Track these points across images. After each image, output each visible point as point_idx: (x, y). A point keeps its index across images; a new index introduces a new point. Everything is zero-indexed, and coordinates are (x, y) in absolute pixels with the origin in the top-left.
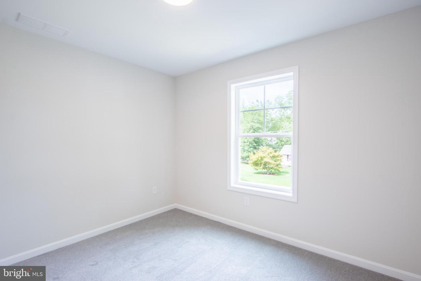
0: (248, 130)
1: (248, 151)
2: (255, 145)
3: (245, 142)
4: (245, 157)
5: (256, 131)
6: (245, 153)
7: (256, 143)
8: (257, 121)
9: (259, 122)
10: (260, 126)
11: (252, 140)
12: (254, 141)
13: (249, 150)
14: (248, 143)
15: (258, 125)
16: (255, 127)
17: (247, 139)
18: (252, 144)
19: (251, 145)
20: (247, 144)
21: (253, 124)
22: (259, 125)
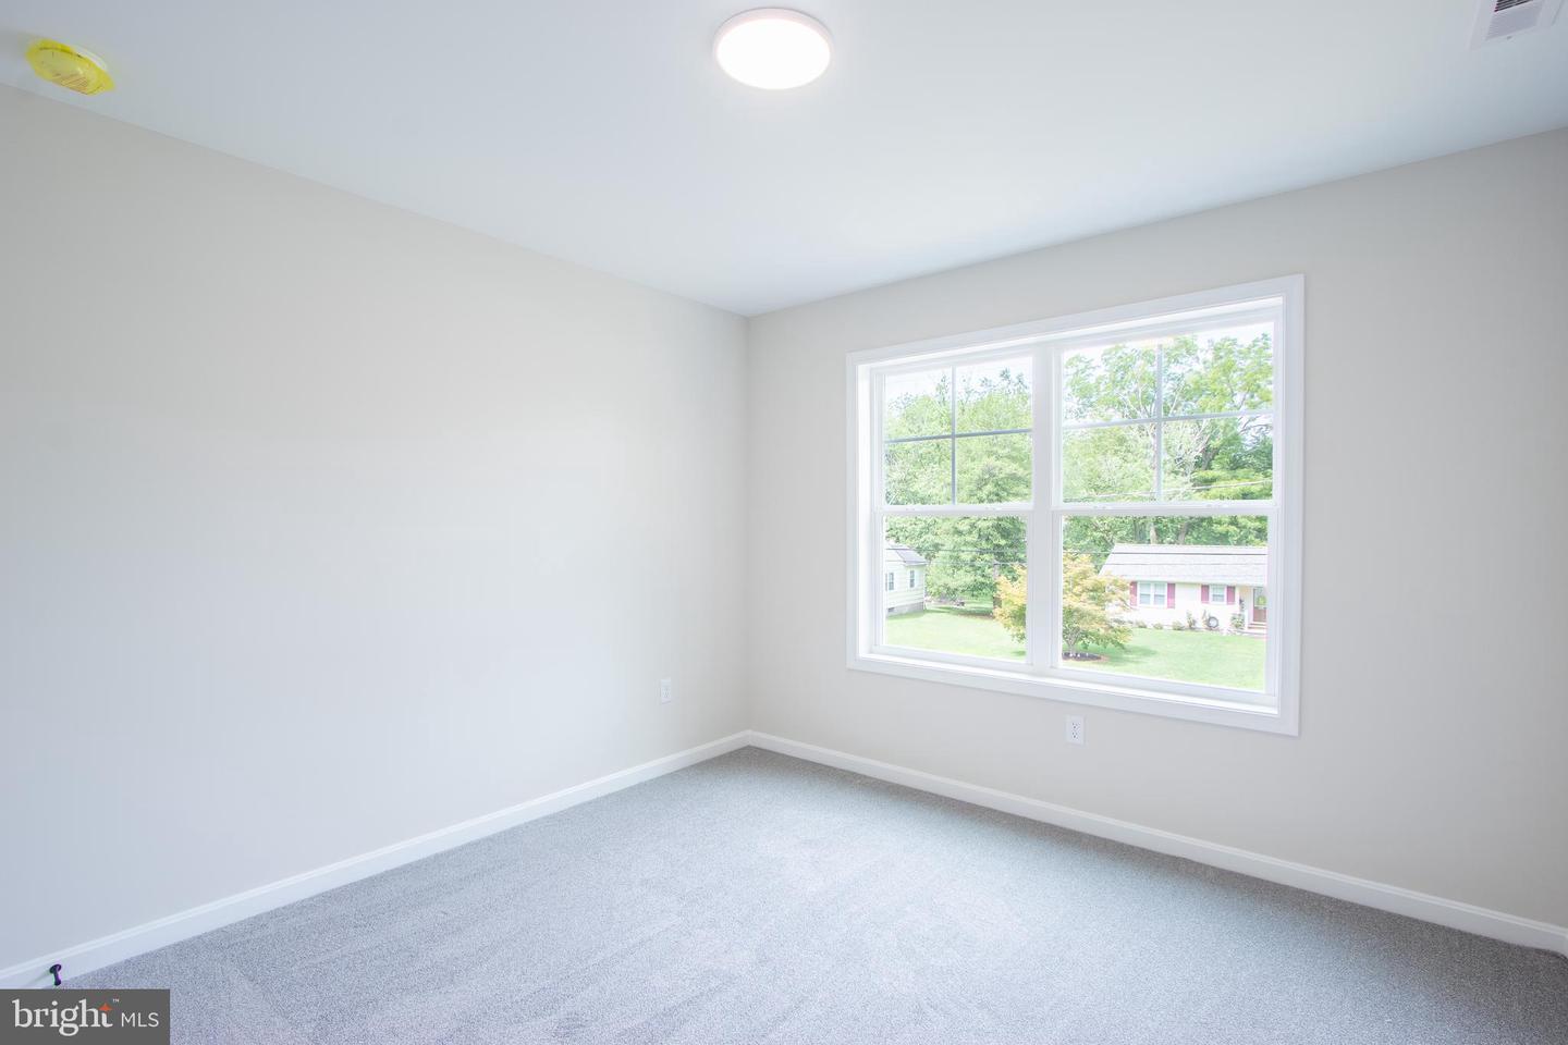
0: (973, 487)
1: (973, 566)
2: (1003, 542)
3: (960, 533)
4: (961, 589)
5: (1004, 490)
6: (961, 572)
7: (1005, 533)
8: (1007, 450)
9: (1014, 454)
10: (1021, 472)
11: (990, 524)
12: (997, 527)
13: (977, 564)
14: (973, 538)
15: (1011, 468)
16: (1001, 476)
17: (967, 521)
18: (988, 539)
19: (984, 545)
20: (969, 538)
21: (992, 461)
22: (1015, 466)
